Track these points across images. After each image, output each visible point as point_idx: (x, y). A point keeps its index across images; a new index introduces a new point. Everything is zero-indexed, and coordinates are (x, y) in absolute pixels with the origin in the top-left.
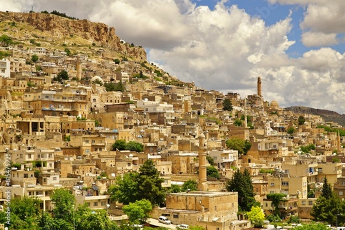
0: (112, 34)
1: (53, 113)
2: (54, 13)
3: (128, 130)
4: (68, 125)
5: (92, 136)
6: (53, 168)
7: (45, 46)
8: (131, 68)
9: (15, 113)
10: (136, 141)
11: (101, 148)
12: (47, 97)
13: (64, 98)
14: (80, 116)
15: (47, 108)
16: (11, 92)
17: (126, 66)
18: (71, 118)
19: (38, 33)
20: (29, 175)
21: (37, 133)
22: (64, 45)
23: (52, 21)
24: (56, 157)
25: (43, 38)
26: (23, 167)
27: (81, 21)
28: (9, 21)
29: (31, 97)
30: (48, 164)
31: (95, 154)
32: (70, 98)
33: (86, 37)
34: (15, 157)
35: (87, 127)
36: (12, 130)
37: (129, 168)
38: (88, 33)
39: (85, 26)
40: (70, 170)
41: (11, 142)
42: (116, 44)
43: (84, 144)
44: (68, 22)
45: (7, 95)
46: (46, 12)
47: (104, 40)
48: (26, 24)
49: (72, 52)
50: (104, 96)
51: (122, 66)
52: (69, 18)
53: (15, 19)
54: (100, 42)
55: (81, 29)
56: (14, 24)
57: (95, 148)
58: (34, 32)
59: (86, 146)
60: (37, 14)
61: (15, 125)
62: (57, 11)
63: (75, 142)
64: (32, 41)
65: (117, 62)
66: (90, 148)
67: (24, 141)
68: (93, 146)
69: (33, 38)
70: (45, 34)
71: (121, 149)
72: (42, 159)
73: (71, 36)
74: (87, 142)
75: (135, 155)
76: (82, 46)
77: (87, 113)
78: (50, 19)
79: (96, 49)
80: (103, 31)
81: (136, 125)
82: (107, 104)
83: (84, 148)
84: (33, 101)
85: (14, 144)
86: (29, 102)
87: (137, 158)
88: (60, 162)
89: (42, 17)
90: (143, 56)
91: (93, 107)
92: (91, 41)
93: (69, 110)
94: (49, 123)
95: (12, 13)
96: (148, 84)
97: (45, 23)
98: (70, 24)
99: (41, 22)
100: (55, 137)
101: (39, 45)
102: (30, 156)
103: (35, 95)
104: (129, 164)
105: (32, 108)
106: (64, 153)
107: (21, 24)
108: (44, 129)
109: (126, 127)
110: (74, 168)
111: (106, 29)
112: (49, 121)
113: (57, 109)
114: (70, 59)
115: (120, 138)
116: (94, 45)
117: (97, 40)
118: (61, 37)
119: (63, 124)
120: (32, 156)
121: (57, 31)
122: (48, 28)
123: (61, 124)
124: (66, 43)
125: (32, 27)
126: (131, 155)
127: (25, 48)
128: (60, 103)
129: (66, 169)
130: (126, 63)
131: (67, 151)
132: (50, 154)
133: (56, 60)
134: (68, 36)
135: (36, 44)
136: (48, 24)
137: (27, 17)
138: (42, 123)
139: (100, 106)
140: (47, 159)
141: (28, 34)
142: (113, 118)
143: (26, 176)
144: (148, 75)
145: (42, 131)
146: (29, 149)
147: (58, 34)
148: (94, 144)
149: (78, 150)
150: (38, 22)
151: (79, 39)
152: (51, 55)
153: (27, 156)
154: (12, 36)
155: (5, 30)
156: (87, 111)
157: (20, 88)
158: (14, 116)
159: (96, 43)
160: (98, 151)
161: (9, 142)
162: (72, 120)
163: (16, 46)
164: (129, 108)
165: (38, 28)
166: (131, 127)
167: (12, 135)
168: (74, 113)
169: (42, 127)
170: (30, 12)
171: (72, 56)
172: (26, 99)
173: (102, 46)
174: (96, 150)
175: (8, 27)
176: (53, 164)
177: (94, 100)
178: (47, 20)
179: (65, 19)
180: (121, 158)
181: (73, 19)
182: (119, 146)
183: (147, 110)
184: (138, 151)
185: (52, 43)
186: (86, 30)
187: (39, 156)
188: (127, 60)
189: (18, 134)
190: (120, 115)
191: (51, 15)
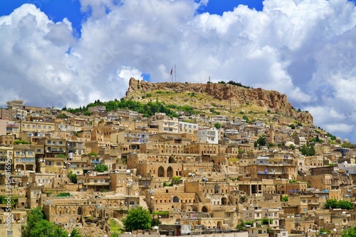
0: (284, 100)
1: (267, 176)
2: (231, 83)
3: (335, 190)
4: (283, 187)
5: (308, 196)
6: (278, 225)
7: (225, 114)
8: (306, 132)
9: (234, 177)
10: (345, 200)
11: (316, 207)
12: (261, 162)
13: (275, 163)
14: (290, 178)
15: (262, 172)
16: (228, 158)
17: (301, 131)
18: (284, 181)
19: (217, 102)
20: (263, 232)
21: (256, 194)
22: (242, 113)
23: (229, 91)
24: (281, 216)
25: (221, 106)
26: (255, 225)
27: (255, 89)
28: (188, 92)
29: (246, 162)
30: (274, 222)
31: (311, 212)
32: (281, 163)
33: (261, 105)
34: (245, 216)
35: (301, 188)
36: (237, 192)
37: (344, 224)
38: (262, 101)
39: (259, 94)
40: (293, 227)
41: (236, 203)
42: (288, 110)
43: (302, 203)
44: (243, 91)
45: (225, 161)
46: (222, 82)
47: (278, 107)
48: (205, 94)
49: (250, 119)
50: (307, 160)
51: (298, 131)
52: (245, 87)
53: (195, 90)
54: (274, 109)
55: (256, 98)
56: (193, 94)
57: (311, 207)
58: (213, 102)
59: (304, 205)
60: (215, 84)
61: (238, 188)
62: (234, 81)
63: (293, 202)
64: (211, 110)
65: (293, 127)
66: (307, 207)
67: (249, 202)
68: (309, 205)
69: (212, 107)
70: (223, 103)
71: (333, 208)
72: (269, 217)
73: (247, 104)
74: (304, 201)
75: (347, 212)
76: (259, 113)
77: (296, 176)
78: (227, 88)
79: (272, 116)
80: (276, 98)
81: (342, 185)
82: (311, 167)
83: (301, 207)
84: (248, 166)
85: (240, 205)
86: (245, 167)
87: (349, 215)
88: (284, 220)
89: (219, 87)
90: (309, 120)
91: (300, 170)
92: (266, 108)
93: (280, 173)
94: (265, 185)
95: (191, 84)
96: (327, 147)
97: (222, 93)
98: (246, 93)
99: (218, 91)
100: (274, 198)
101: (218, 114)
102: (258, 216)
103: (251, 160)
104: (345, 221)
105: (248, 173)
106: (285, 212)
107: (200, 94)
108: (262, 191)
109: (333, 188)
110: (297, 225)
111: (279, 96)
112: (266, 183)
113: (270, 173)
114: (249, 126)
115: (330, 198)
116: (269, 111)
117: (272, 107)
118: (238, 105)
119: (278, 186)
120: (260, 215)
121: (234, 99)
122: (226, 97)
123: (276, 186)
124: (243, 111)
125: (210, 97)
126: (344, 213)
127: (206, 117)
128: (272, 167)
129: (290, 226)
130: (301, 128)
131: (287, 210)
132: (276, 213)
133: (237, 127)
134: (245, 104)
135: (215, 112)
136: (225, 94)
137: (204, 88)
138: (260, 186)
139: (305, 169)
140: (273, 217)
141: (208, 103)
142: (322, 180)
143: (260, 232)
144: (323, 139)
145: (260, 192)
146: (256, 208)
147: (235, 102)
148: (310, 203)
149: (296, 209)
150: (216, 92)
151: (255, 107)
152: (232, 123)
153: (256, 215)
154: (193, 106)
155: (185, 101)
156: (296, 174)
157: (232, 154)
158: (233, 180)
159: (271, 110)
160: (314, 210)
161: (235, 203)
162: (285, 183)
163: (199, 115)
164: (333, 170)
165: (216, 97)
166: (337, 188)
167: (237, 197)
168: (285, 176)
169: (260, 189)
170: (208, 82)
171: (250, 123)
172: (241, 164)
173: (276, 113)
174: (312, 209)
175: (188, 97)
176: (278, 221)
177: (301, 164)
178: (224, 89)
179: (241, 88)
180: (336, 215)
181: (248, 88)
182: (331, 205)
183: (347, 172)
184: (348, 209)
185: (230, 111)
186: (261, 97)
187: (266, 215)
188: (301, 125)
189: (242, 195)
190: (328, 177)
191: (228, 85)
